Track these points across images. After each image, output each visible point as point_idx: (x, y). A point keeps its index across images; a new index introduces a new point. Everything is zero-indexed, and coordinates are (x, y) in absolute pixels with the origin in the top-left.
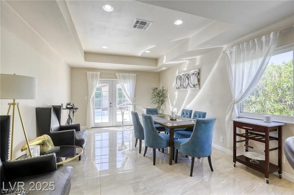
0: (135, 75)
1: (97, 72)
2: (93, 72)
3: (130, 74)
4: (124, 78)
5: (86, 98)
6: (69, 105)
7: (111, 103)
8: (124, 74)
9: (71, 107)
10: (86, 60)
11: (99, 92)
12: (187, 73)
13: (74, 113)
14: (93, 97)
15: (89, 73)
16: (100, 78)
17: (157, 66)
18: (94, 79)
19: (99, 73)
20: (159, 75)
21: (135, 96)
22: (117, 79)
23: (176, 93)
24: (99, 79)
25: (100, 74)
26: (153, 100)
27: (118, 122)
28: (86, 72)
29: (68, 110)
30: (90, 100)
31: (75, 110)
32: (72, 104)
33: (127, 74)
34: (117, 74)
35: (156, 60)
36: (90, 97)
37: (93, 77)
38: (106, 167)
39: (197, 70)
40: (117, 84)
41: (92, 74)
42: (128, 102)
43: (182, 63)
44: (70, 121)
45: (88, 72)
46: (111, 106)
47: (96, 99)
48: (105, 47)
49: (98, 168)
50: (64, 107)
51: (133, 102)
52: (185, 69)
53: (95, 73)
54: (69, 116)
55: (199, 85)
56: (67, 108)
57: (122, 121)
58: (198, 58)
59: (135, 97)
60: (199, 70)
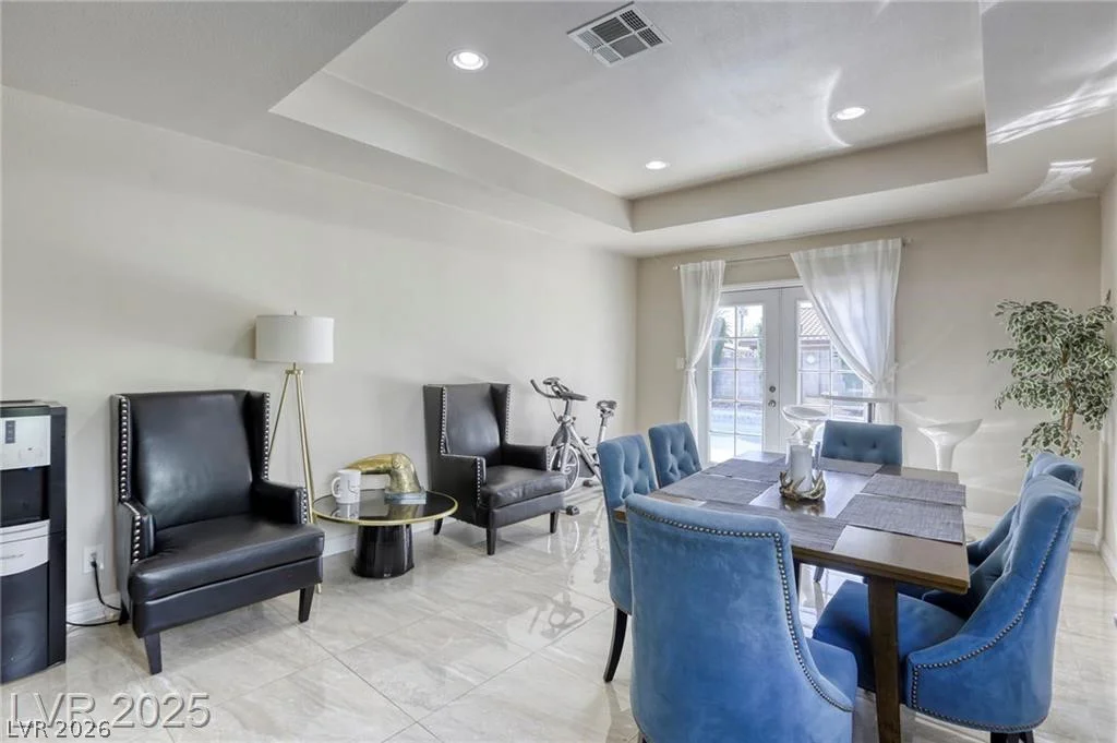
0: (894, 243)
1: (713, 263)
2: (698, 264)
3: (865, 247)
4: (833, 269)
7: (772, 389)
8: (829, 252)
10: (635, 228)
15: (686, 269)
16: (724, 284)
17: (986, 167)
18: (705, 292)
19: (720, 265)
22: (798, 277)
24: (722, 289)
25: (726, 269)
28: (675, 268)
33: (846, 249)
34: (794, 256)
35: (977, 135)
36: (690, 362)
37: (700, 284)
40: (799, 306)
41: (695, 273)
45: (681, 266)
46: (772, 401)
48: (656, 165)
53: (705, 265)
59: (896, 360)
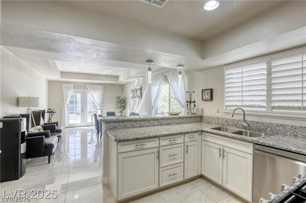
0: (103, 87)
1: (71, 85)
3: (99, 86)
4: (94, 89)
5: (61, 104)
6: (50, 110)
7: (82, 109)
8: (93, 86)
9: (51, 111)
10: (62, 77)
11: (73, 99)
12: (136, 88)
13: (53, 116)
14: (68, 103)
15: (64, 85)
17: (118, 81)
18: (69, 90)
20: (122, 87)
21: (102, 103)
22: (88, 89)
23: (132, 101)
24: (72, 90)
25: (74, 86)
26: (118, 105)
27: (88, 123)
28: (61, 85)
29: (49, 113)
30: (65, 106)
31: (53, 114)
32: (52, 109)
33: (96, 86)
34: (87, 86)
35: (117, 77)
36: (65, 104)
37: (67, 88)
38: (79, 157)
39: (140, 87)
40: (88, 94)
41: (66, 86)
42: (97, 107)
43: (134, 81)
44: (50, 120)
46: (82, 111)
47: (70, 105)
49: (72, 158)
50: (46, 111)
51: (101, 107)
52: (136, 85)
53: (69, 85)
54: (50, 117)
55: (141, 96)
56: (48, 112)
57: (91, 122)
58: (141, 79)
60: (142, 87)
